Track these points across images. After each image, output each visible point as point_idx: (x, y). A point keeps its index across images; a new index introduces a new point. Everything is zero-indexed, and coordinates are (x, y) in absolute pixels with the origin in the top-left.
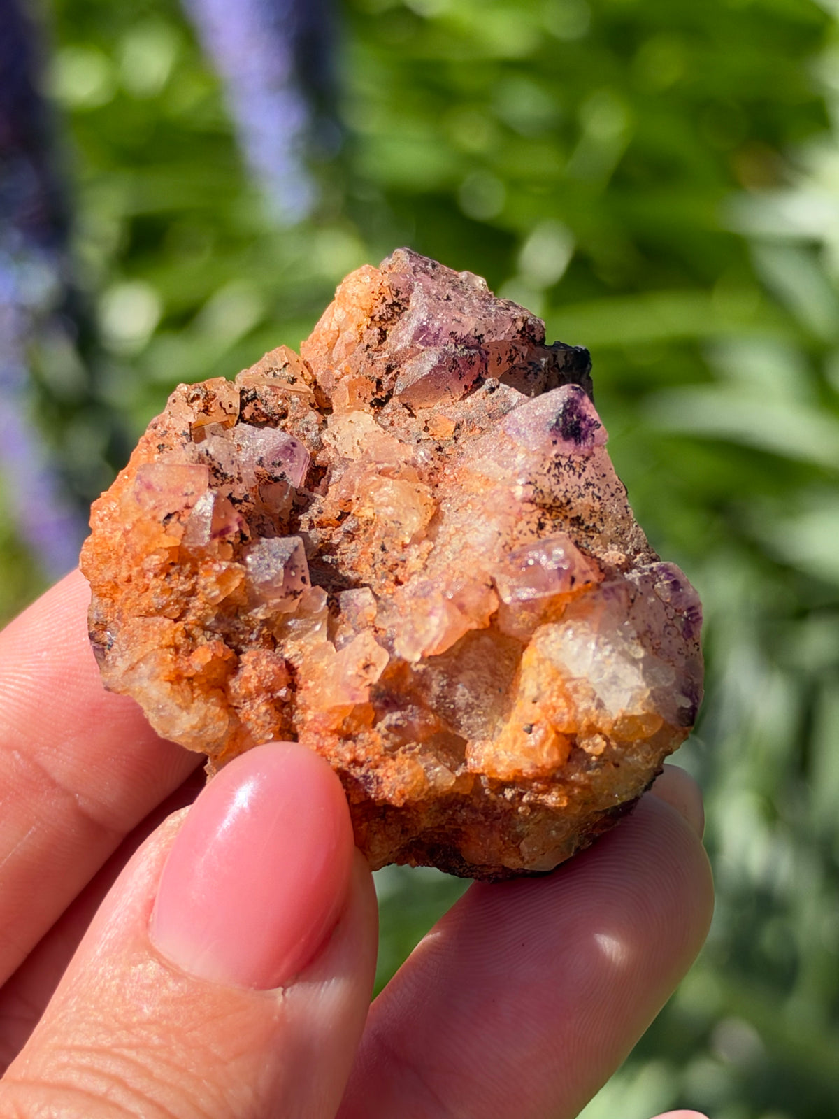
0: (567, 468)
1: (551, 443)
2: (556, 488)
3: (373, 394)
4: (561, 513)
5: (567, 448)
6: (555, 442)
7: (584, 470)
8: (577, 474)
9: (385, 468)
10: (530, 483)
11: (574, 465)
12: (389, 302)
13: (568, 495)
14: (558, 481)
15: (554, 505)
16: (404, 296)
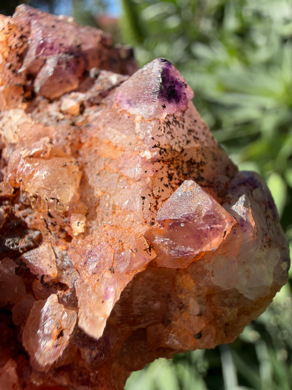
0: (174, 124)
1: (161, 108)
2: (172, 143)
3: (23, 95)
4: (178, 160)
5: (171, 108)
6: (164, 107)
7: (184, 122)
8: (181, 126)
9: (36, 152)
10: (155, 146)
11: (177, 119)
12: (19, 35)
13: (181, 145)
14: (172, 136)
15: (174, 157)
16: (26, 30)
